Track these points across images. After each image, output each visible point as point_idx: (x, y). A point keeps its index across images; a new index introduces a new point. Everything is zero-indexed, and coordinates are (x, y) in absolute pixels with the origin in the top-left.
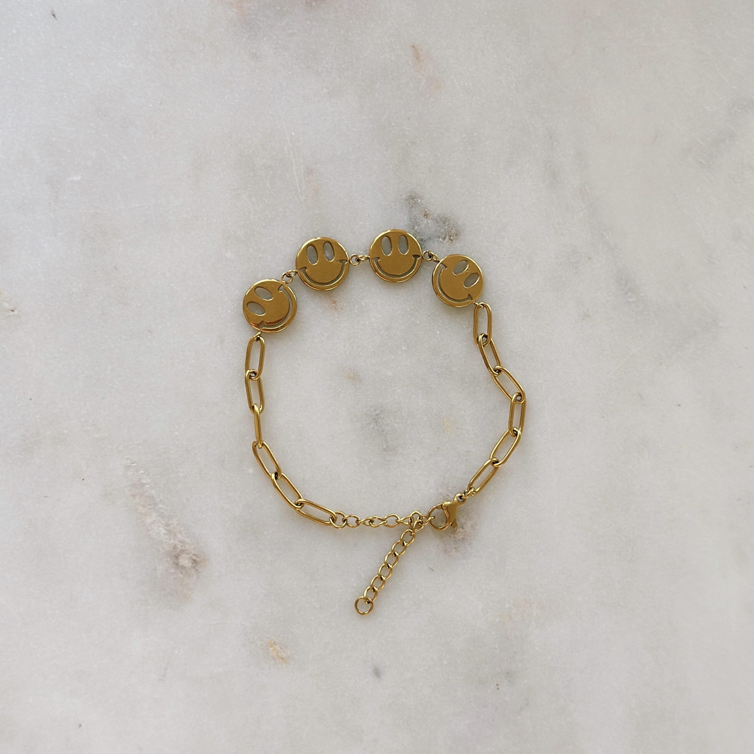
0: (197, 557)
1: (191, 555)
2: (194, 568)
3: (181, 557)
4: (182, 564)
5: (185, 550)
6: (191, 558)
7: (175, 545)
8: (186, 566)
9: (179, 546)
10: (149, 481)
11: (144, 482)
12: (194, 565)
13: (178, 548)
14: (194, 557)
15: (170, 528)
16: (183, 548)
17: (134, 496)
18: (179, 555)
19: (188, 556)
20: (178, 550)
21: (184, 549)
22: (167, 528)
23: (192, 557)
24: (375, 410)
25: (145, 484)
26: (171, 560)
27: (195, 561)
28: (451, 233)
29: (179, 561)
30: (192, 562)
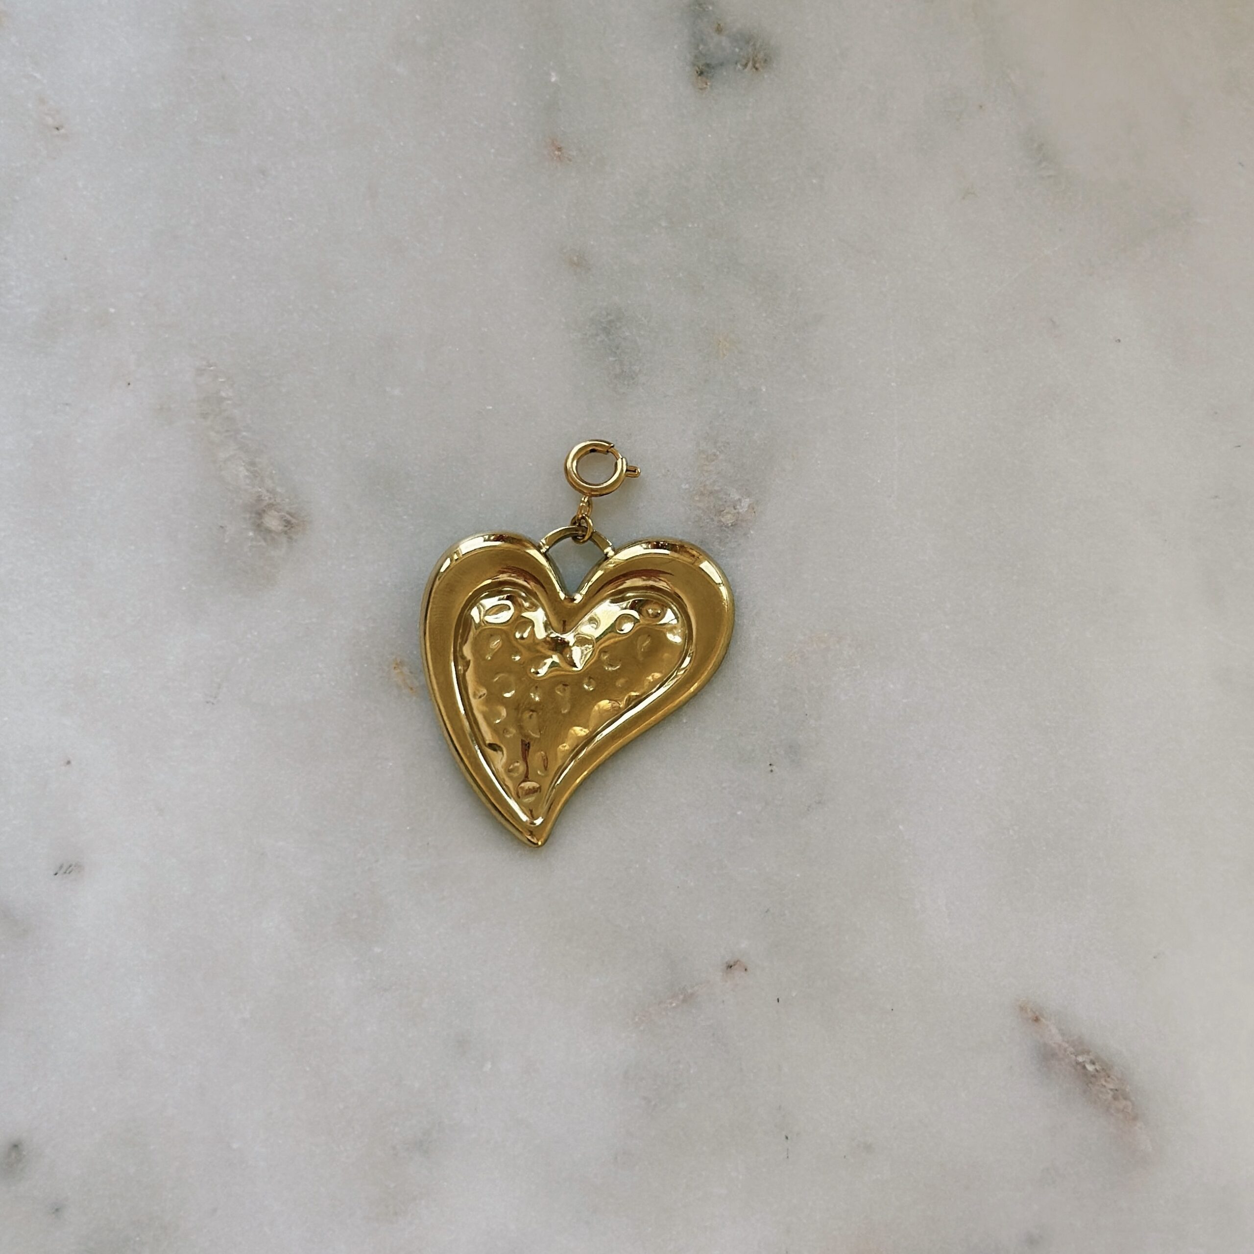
0: (295, 518)
1: (283, 514)
2: (286, 533)
3: (267, 516)
4: (268, 525)
5: (275, 505)
6: (282, 518)
7: (261, 496)
8: (273, 528)
9: (267, 498)
10: (231, 394)
11: (223, 394)
12: (286, 529)
13: (264, 500)
14: (289, 517)
15: (256, 469)
16: (272, 501)
17: (205, 416)
18: (264, 511)
19: (278, 514)
20: (265, 503)
21: (274, 503)
22: (252, 469)
23: (285, 516)
24: (608, 314)
25: (224, 399)
26: (250, 518)
27: (288, 523)
28: (756, 59)
29: (263, 520)
30: (284, 523)
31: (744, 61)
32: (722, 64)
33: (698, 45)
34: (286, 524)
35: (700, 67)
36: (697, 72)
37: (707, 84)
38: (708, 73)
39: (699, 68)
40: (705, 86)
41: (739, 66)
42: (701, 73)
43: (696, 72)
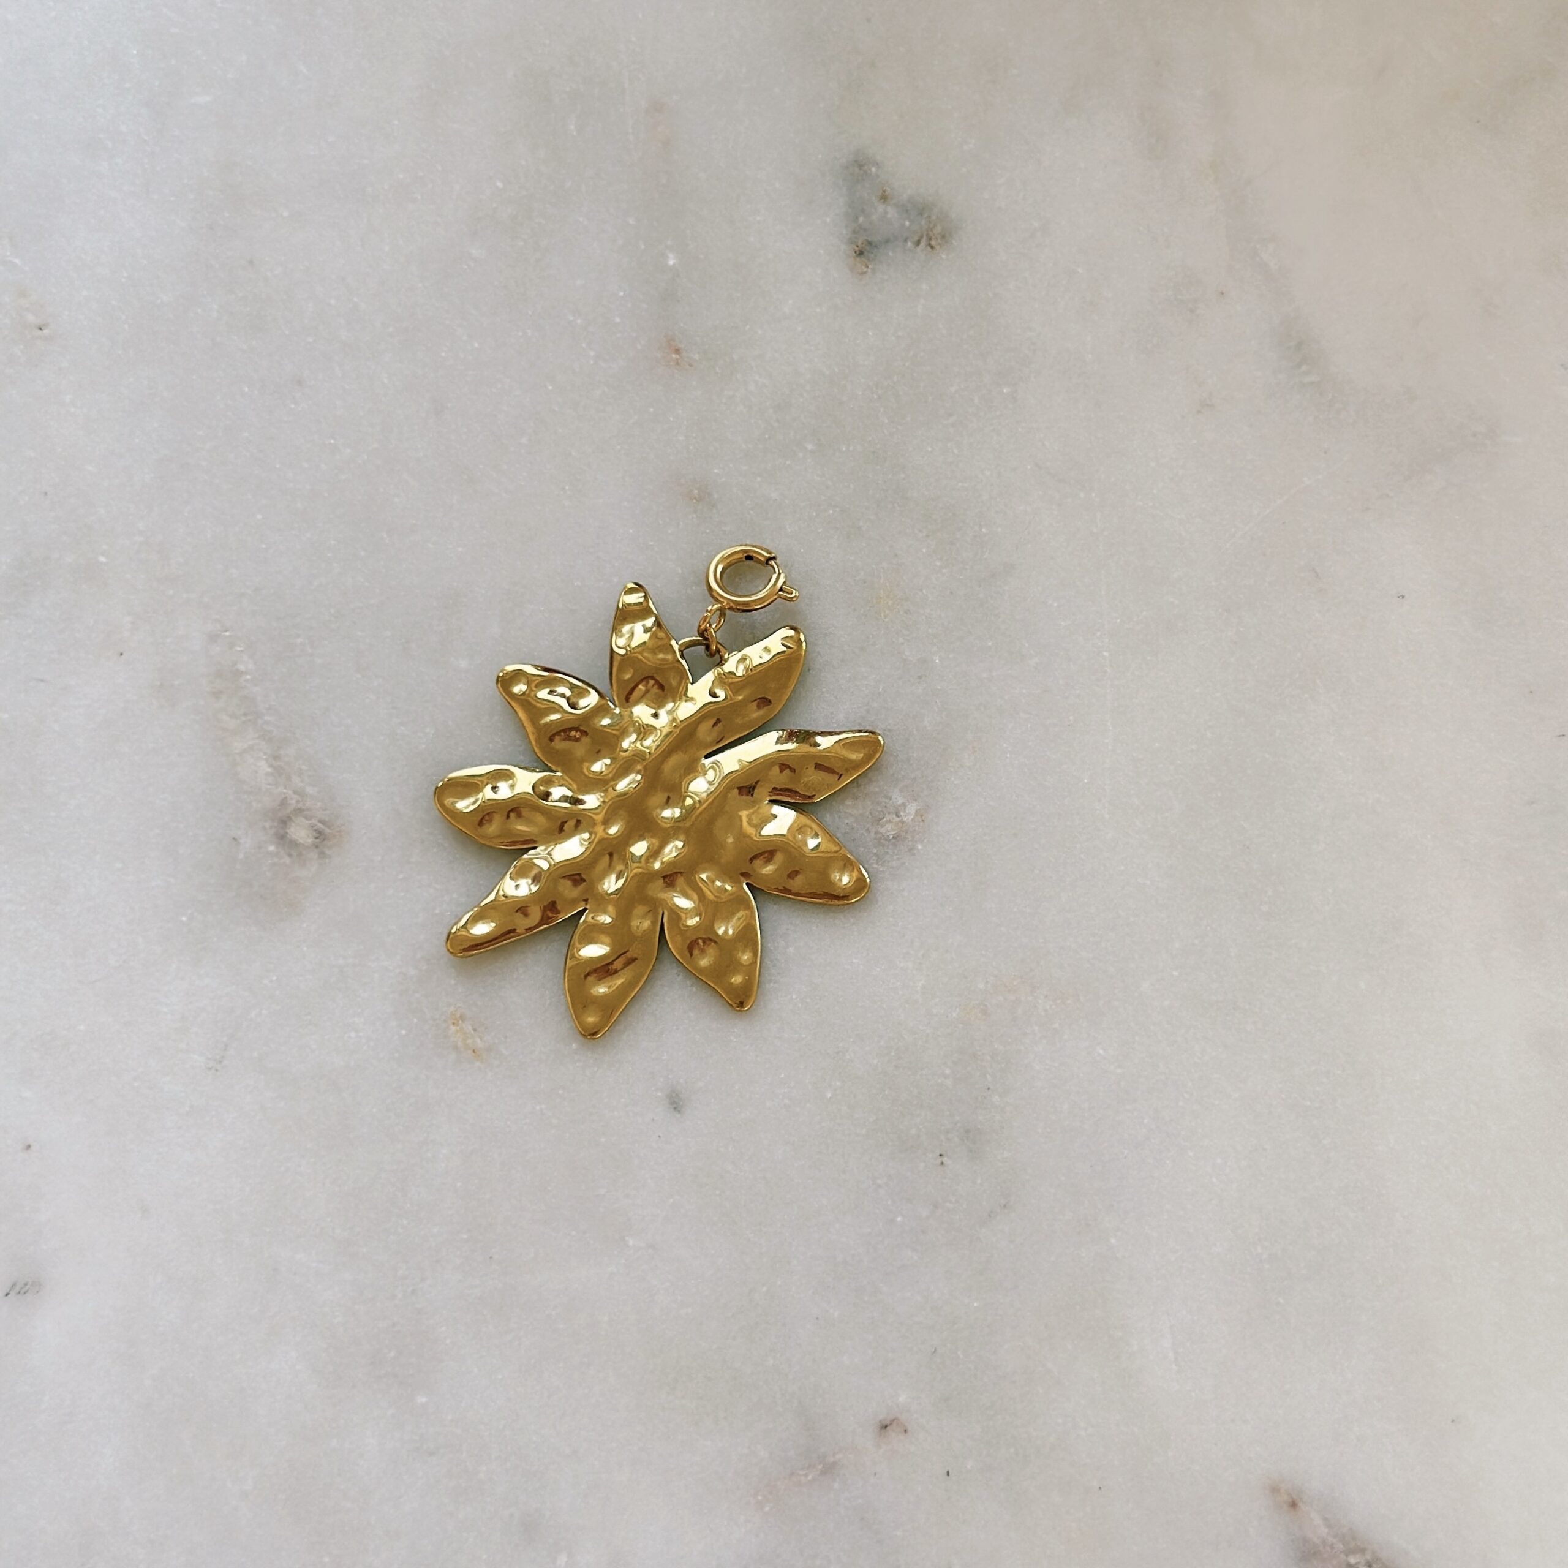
0: (329, 827)
1: (314, 821)
2: (317, 847)
3: (293, 824)
4: (294, 837)
5: (303, 810)
6: (312, 827)
7: (286, 798)
8: (301, 841)
9: (293, 802)
10: (251, 666)
11: (242, 667)
12: (318, 840)
13: (290, 804)
14: (321, 827)
15: (279, 763)
16: (300, 805)
17: (217, 694)
18: (290, 818)
19: (307, 822)
20: (290, 809)
21: (303, 807)
22: (274, 763)
23: (316, 825)
25: (242, 673)
26: (271, 827)
27: (320, 835)
28: (930, 233)
29: (288, 831)
30: (314, 833)
31: (916, 238)
32: (887, 241)
33: (857, 218)
34: (318, 835)
35: (859, 244)
36: (856, 252)
37: (867, 267)
38: (868, 252)
39: (857, 246)
40: (865, 270)
41: (909, 244)
42: (860, 253)
43: (854, 254)
